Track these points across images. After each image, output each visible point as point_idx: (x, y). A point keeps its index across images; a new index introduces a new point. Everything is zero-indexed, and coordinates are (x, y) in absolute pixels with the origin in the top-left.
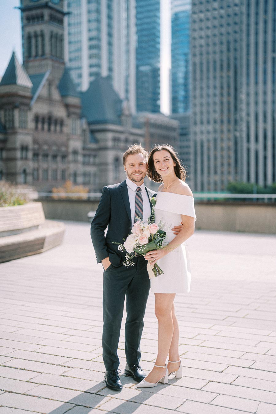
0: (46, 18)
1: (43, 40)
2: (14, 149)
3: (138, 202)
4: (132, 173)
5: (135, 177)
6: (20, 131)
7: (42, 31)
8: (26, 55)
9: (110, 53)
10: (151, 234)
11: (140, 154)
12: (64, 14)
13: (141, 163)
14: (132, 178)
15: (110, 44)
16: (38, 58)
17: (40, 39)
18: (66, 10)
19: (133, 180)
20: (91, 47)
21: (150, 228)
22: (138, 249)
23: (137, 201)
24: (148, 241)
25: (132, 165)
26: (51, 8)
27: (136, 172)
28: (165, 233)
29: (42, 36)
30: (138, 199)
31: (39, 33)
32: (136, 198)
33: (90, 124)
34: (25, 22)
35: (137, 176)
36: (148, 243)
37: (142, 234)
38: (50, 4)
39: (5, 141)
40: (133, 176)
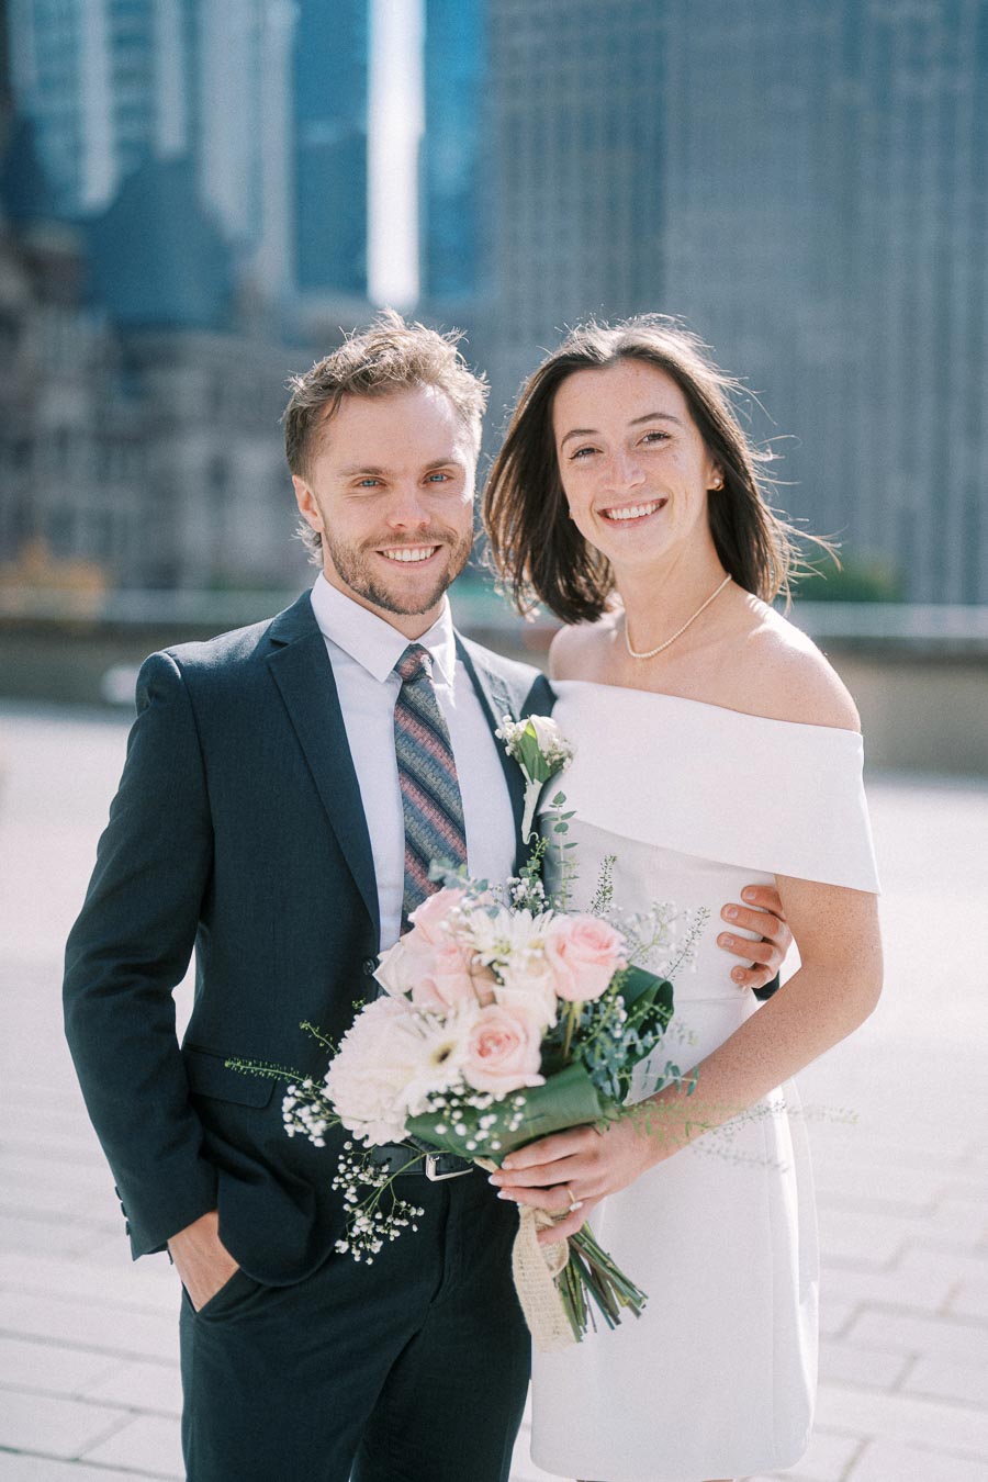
3: (417, 764)
4: (366, 545)
5: (389, 576)
10: (559, 999)
11: (430, 391)
13: (441, 464)
14: (361, 582)
19: (375, 598)
21: (552, 954)
22: (461, 1130)
23: (408, 757)
24: (534, 1060)
25: (367, 483)
27: (399, 535)
28: (664, 994)
30: (413, 742)
32: (400, 735)
35: (405, 572)
36: (540, 1081)
37: (492, 1008)
40: (379, 567)
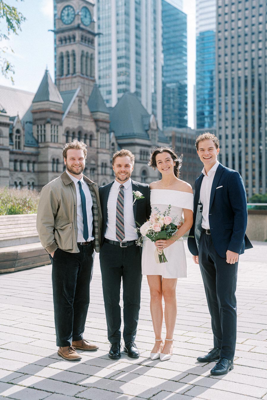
0: (78, 38)
1: (74, 59)
2: (46, 162)
3: (119, 198)
5: (120, 177)
6: (51, 145)
7: (73, 51)
8: (58, 73)
9: (138, 70)
11: (127, 157)
12: (94, 35)
13: (128, 165)
14: (117, 177)
15: (138, 62)
16: (70, 76)
17: (71, 58)
18: (96, 31)
19: (119, 179)
20: (119, 66)
26: (82, 30)
27: (122, 172)
29: (74, 55)
31: (70, 53)
33: (117, 138)
34: (58, 43)
35: (122, 176)
38: (82, 26)
39: (37, 155)
40: (119, 175)
